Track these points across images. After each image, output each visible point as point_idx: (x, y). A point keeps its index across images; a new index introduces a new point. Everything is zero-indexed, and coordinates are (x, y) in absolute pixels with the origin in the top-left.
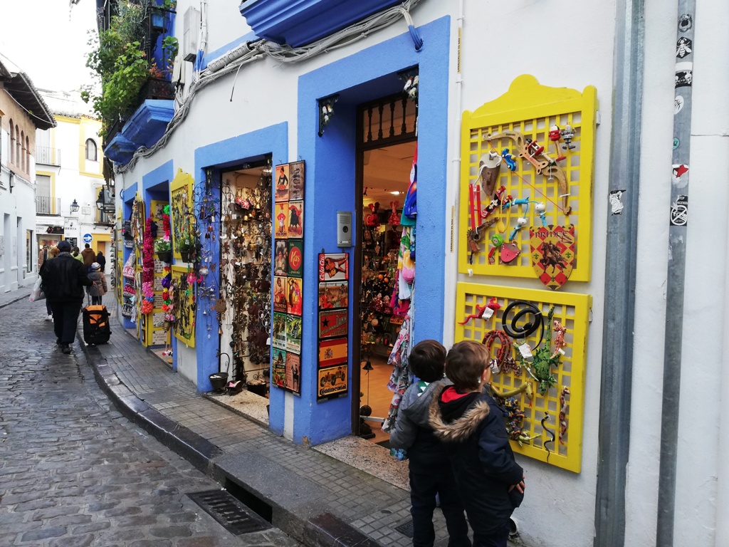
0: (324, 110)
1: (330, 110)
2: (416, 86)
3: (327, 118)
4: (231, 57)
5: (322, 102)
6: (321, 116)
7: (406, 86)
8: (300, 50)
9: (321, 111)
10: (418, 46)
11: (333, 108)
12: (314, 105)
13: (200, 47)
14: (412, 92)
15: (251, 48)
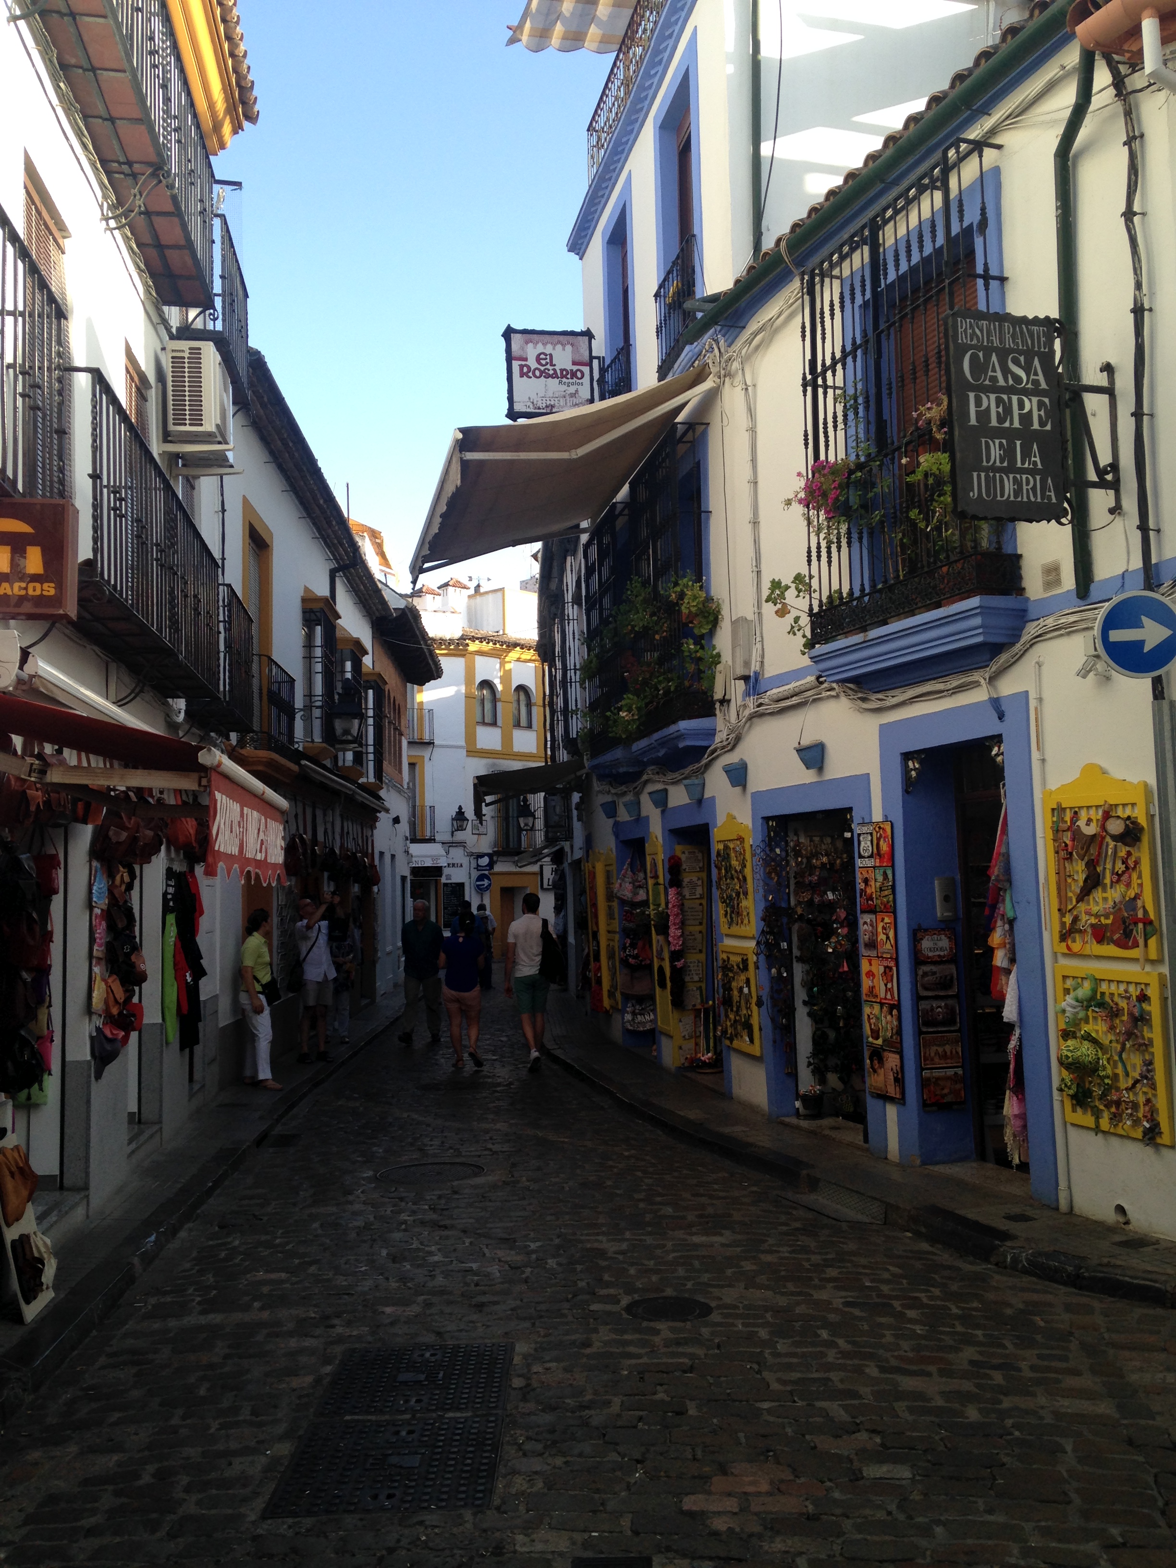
0: (910, 764)
1: (917, 766)
2: (1002, 754)
3: (913, 773)
4: (797, 690)
5: (907, 756)
6: (906, 771)
7: (994, 752)
8: (880, 696)
9: (907, 766)
10: (1001, 717)
11: (920, 763)
12: (898, 759)
13: (755, 667)
14: (999, 759)
15: (821, 683)
